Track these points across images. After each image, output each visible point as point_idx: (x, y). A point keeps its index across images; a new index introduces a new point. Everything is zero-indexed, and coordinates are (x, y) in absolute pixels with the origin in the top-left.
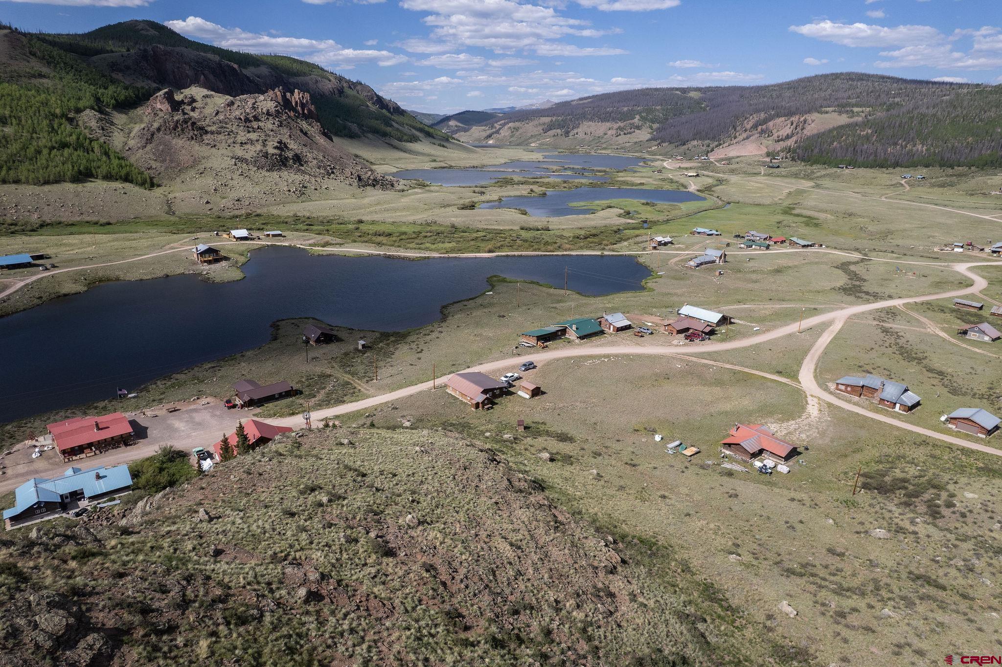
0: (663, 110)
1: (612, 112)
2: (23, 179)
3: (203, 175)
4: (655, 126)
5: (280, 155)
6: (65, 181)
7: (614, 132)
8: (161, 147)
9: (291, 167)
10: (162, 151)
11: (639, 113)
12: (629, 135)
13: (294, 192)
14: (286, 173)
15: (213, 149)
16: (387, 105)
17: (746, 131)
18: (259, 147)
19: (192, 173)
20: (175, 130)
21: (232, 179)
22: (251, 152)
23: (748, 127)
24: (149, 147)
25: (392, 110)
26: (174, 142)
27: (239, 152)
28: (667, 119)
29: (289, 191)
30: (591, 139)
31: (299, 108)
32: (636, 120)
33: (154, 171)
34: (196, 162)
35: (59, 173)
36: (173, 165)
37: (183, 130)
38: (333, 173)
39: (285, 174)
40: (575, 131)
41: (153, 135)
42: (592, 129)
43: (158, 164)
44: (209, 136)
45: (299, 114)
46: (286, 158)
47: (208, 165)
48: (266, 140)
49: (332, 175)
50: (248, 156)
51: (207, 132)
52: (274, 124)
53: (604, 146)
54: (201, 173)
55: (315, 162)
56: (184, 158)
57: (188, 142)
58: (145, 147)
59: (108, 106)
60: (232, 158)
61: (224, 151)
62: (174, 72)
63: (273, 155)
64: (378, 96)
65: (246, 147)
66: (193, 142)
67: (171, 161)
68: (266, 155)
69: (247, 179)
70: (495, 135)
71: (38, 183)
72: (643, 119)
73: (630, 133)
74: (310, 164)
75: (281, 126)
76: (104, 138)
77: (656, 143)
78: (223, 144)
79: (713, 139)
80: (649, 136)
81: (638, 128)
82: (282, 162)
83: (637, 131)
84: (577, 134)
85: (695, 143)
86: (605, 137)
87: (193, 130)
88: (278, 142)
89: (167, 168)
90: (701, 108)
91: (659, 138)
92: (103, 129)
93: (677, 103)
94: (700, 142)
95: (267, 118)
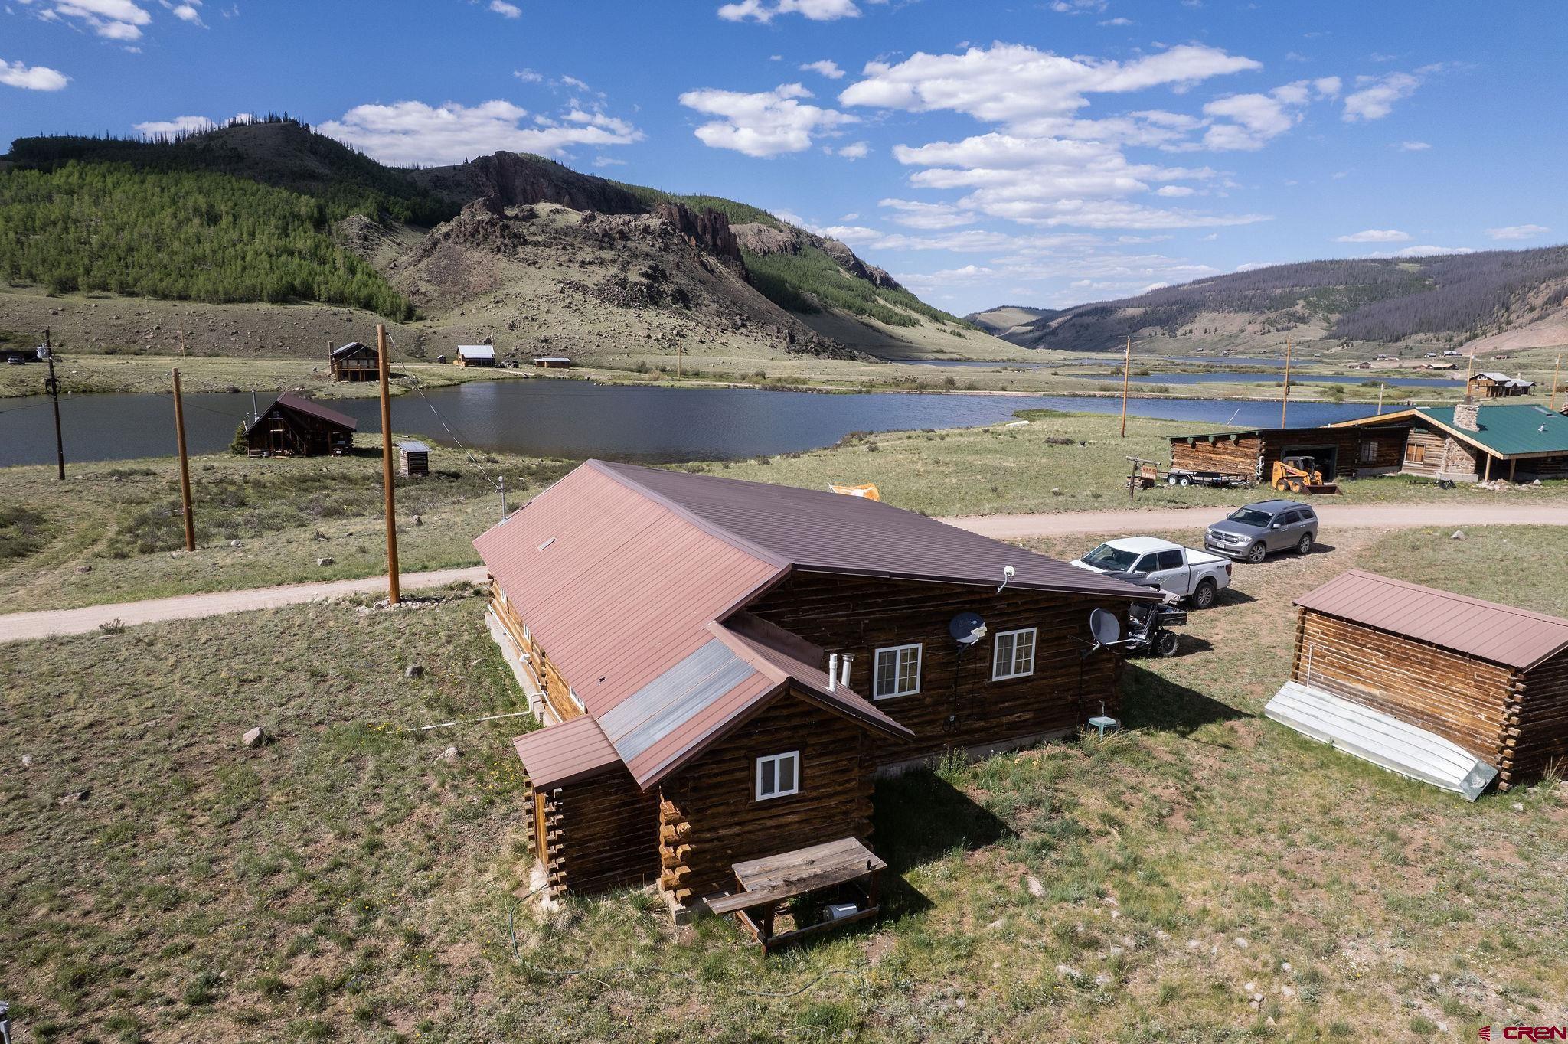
0: (1351, 291)
1: (1254, 296)
2: (193, 294)
3: (500, 305)
4: (1335, 317)
5: (649, 287)
6: (261, 300)
7: (1258, 327)
8: (443, 263)
9: (666, 307)
10: (444, 268)
11: (1305, 297)
12: (1285, 333)
13: (658, 340)
14: (654, 313)
15: (532, 269)
16: (872, 274)
17: (1532, 309)
18: (613, 270)
19: (484, 301)
20: (473, 236)
21: (548, 312)
22: (598, 276)
23: (1539, 302)
24: (425, 262)
25: (878, 282)
26: (467, 254)
27: (575, 274)
28: (1357, 306)
29: (649, 337)
30: (1216, 339)
31: (708, 237)
32: (1300, 307)
33: (422, 297)
34: (496, 285)
35: (254, 286)
36: (456, 289)
37: (486, 237)
38: (744, 326)
39: (650, 314)
40: (1188, 328)
41: (435, 244)
42: (1217, 324)
43: (431, 287)
44: (528, 248)
45: (707, 245)
46: (660, 294)
47: (512, 291)
48: (628, 263)
49: (742, 330)
50: (589, 282)
51: (526, 243)
52: (653, 245)
53: (1241, 349)
54: (498, 302)
55: (714, 306)
56: (477, 278)
57: (491, 256)
58: (419, 261)
59: (397, 219)
60: (560, 282)
61: (550, 273)
62: (525, 190)
63: (636, 284)
64: (856, 259)
65: (590, 268)
66: (499, 256)
67: (455, 283)
68: (623, 284)
69: (577, 314)
70: (1048, 338)
71: (214, 297)
72: (1310, 305)
73: (1288, 329)
74: (704, 309)
75: (665, 250)
76: (362, 250)
77: (1337, 342)
78: (551, 262)
79: (1461, 327)
80: (1324, 333)
81: (1303, 320)
82: (652, 298)
83: (1300, 326)
84: (1191, 332)
85: (1421, 336)
86: (1242, 335)
87: (503, 236)
88: (650, 268)
89: (443, 294)
90: (1424, 286)
91: (1343, 333)
92: (365, 238)
93: (1376, 280)
94: (1430, 335)
95: (643, 237)
